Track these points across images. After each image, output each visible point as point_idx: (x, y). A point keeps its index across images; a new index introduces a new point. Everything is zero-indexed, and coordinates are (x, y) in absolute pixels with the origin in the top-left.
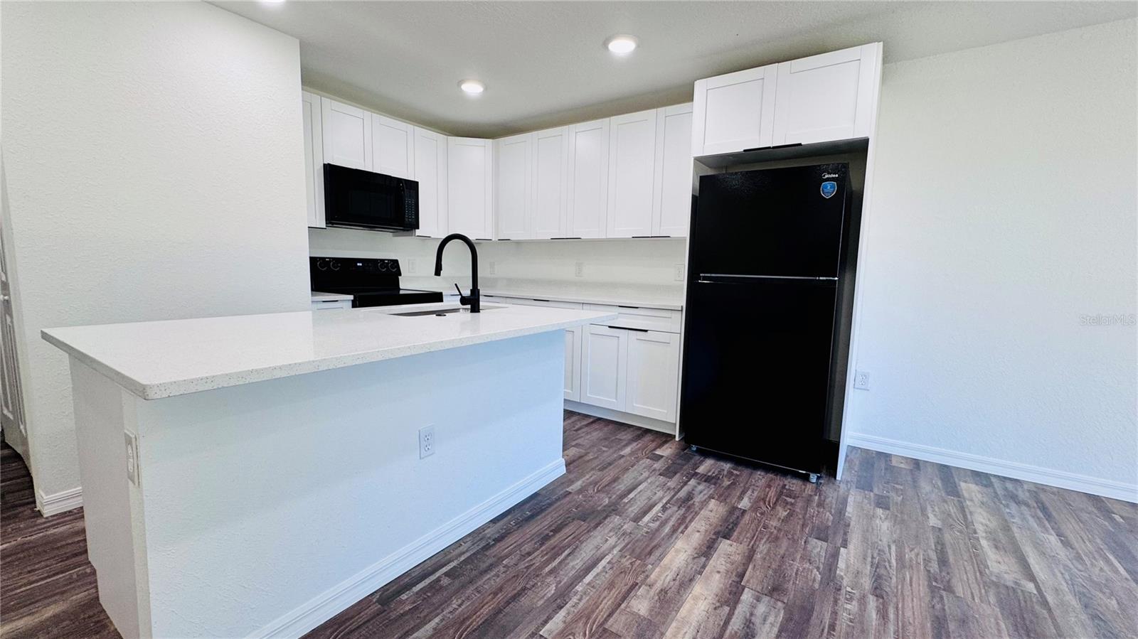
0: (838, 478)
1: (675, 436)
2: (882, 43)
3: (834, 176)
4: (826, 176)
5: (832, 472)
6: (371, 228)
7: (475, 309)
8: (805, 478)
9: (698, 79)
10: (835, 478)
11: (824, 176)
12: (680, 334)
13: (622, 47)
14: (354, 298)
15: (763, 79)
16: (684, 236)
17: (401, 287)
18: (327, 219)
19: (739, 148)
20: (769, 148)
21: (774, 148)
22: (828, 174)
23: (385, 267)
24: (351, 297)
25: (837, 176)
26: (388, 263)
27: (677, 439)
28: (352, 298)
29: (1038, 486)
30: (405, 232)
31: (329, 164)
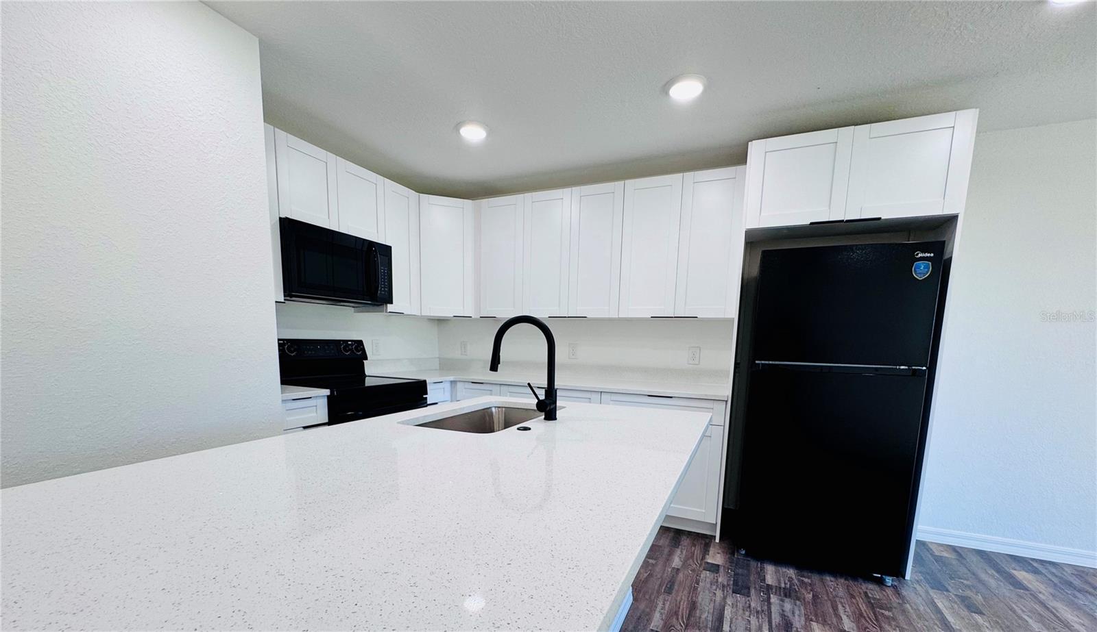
0: (908, 577)
1: (715, 537)
2: (978, 110)
3: (929, 255)
4: (920, 255)
5: (899, 573)
6: (336, 302)
7: (551, 415)
8: (880, 582)
9: (754, 140)
10: (904, 578)
11: (917, 254)
12: (724, 426)
13: (687, 91)
14: (331, 392)
15: (836, 143)
16: (731, 317)
17: (367, 373)
18: (285, 291)
19: (805, 220)
20: (842, 221)
21: (848, 221)
22: (922, 252)
23: (350, 350)
24: (327, 392)
25: (932, 255)
26: (352, 345)
27: (717, 540)
28: (329, 394)
29: (1076, 568)
30: (376, 308)
31: (287, 218)
